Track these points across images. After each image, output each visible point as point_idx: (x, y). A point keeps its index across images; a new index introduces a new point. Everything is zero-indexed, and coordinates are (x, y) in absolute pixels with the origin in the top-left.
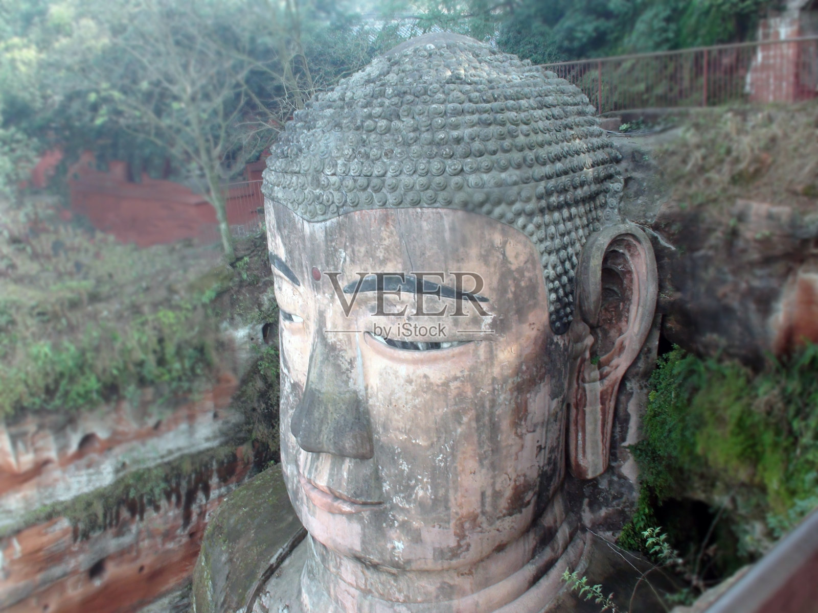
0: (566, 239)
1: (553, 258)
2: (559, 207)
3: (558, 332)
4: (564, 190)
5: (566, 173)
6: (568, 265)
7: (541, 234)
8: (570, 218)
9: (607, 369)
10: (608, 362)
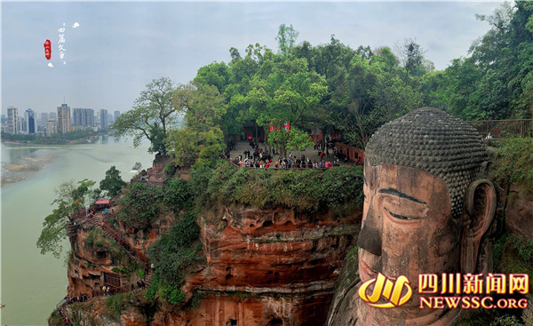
0: (460, 183)
1: (454, 190)
2: (458, 171)
3: (454, 218)
4: (460, 165)
5: (461, 159)
6: (460, 193)
7: (449, 180)
8: (463, 175)
9: (476, 233)
10: (477, 230)
